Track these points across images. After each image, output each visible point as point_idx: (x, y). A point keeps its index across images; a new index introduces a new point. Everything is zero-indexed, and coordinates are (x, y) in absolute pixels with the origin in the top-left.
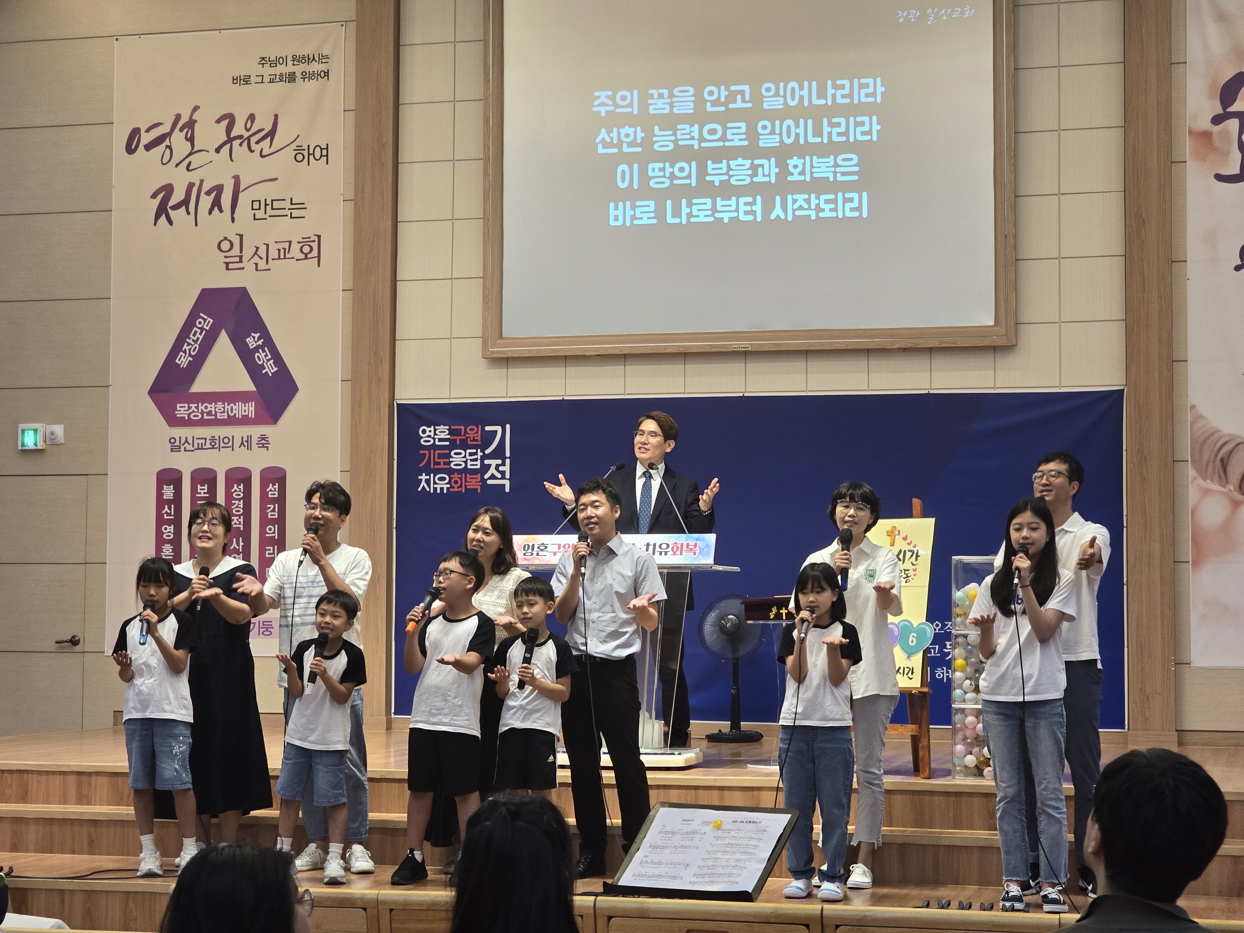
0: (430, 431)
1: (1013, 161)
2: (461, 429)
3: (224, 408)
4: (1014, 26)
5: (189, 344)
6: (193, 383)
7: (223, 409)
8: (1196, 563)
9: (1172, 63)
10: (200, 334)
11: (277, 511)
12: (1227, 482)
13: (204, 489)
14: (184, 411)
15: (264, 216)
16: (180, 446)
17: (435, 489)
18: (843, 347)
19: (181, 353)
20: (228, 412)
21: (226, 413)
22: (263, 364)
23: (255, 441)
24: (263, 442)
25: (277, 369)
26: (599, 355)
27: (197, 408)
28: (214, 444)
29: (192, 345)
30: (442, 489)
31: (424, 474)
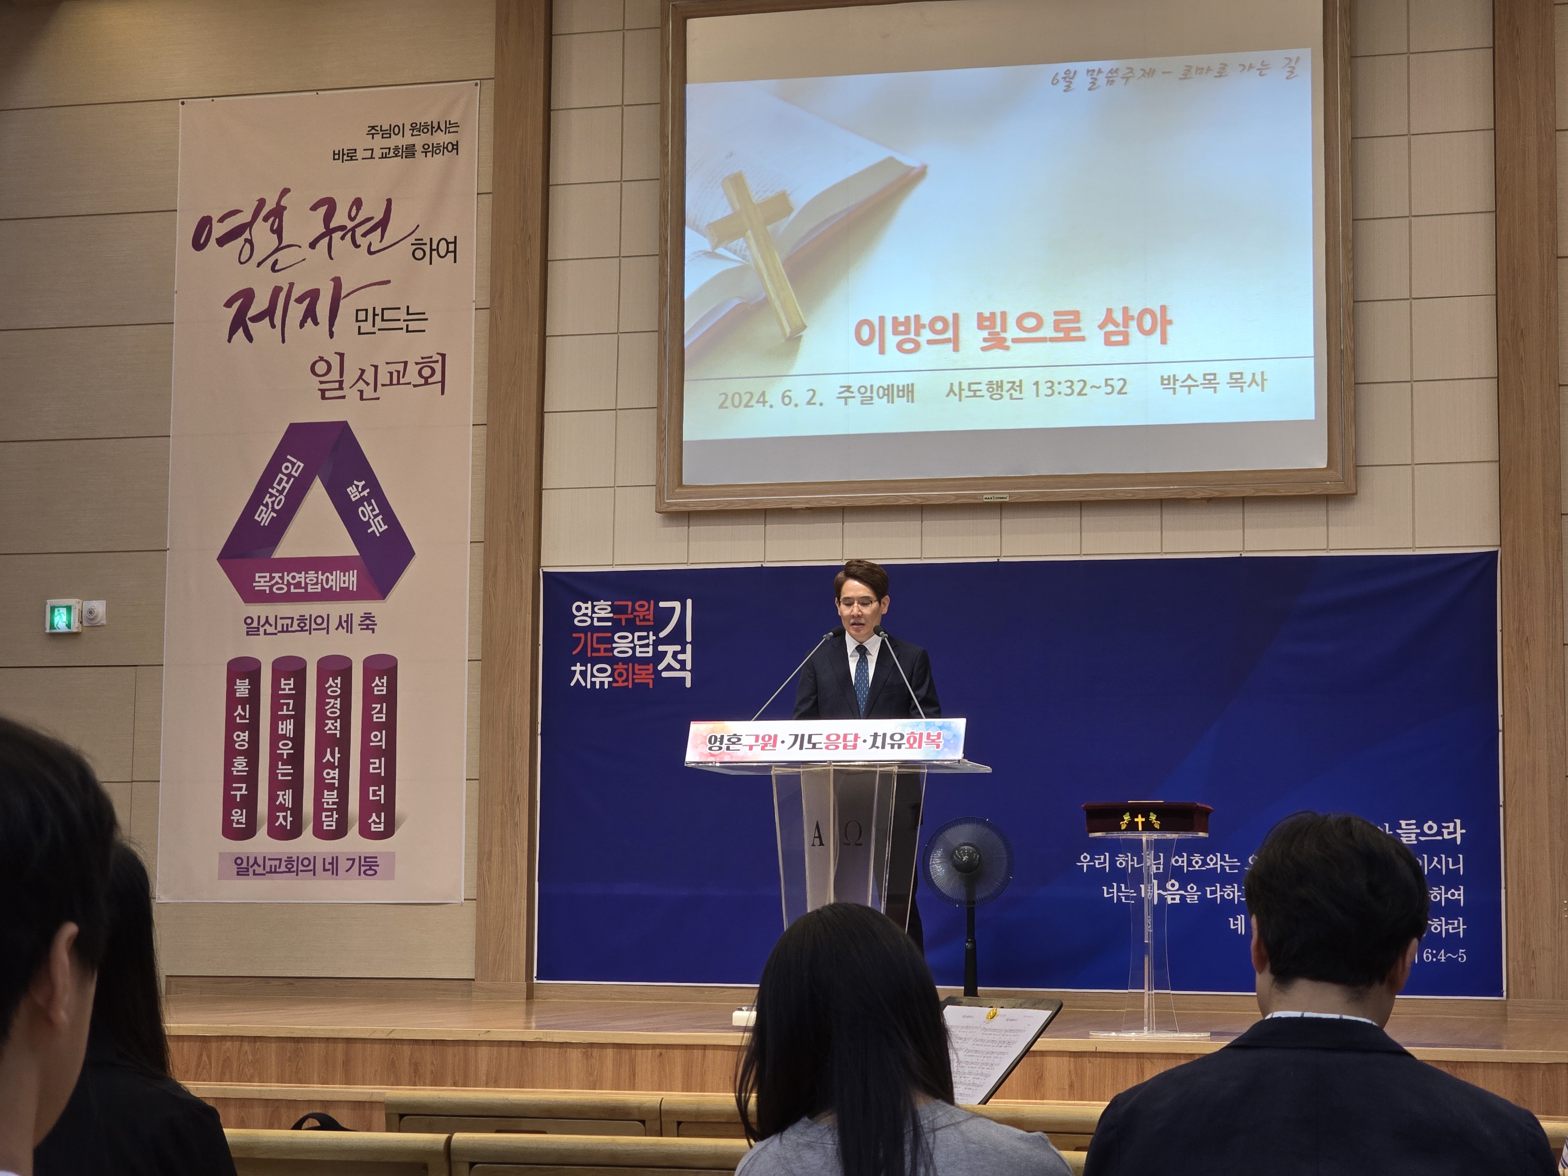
0: (587, 608)
1: (1350, 256)
2: (627, 605)
3: (317, 578)
4: (1351, 84)
5: (272, 495)
6: (277, 545)
7: (315, 580)
9: (1557, 130)
10: (287, 482)
11: (384, 712)
13: (290, 684)
14: (265, 582)
15: (373, 330)
16: (258, 629)
17: (593, 683)
18: (1129, 496)
19: (262, 507)
20: (322, 583)
21: (319, 585)
22: (368, 520)
23: (356, 621)
24: (368, 622)
25: (386, 527)
26: (810, 509)
27: (282, 578)
28: (304, 625)
29: (276, 497)
30: (602, 683)
31: (578, 664)
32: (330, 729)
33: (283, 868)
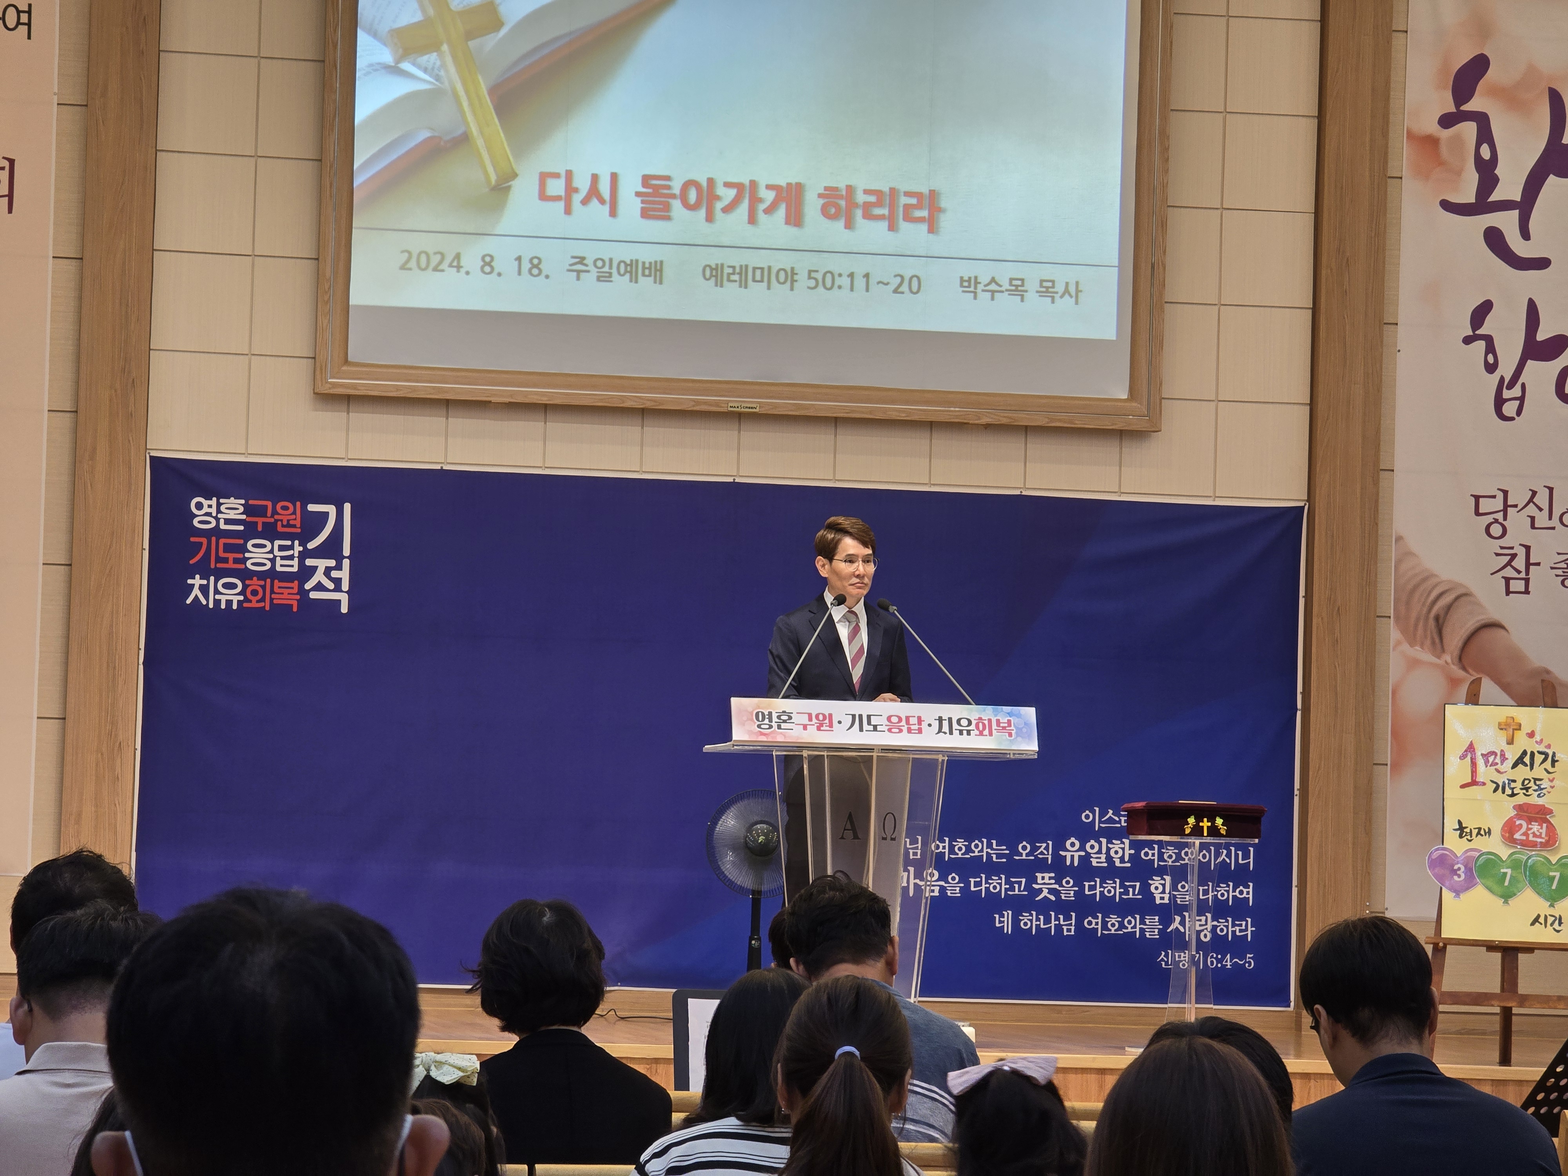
0: (210, 506)
1: (1166, 155)
2: (266, 506)
8: (1396, 767)
9: (1391, 31)
12: (1443, 650)
17: (217, 602)
18: (903, 416)
26: (513, 403)
30: (229, 603)
31: (197, 576)
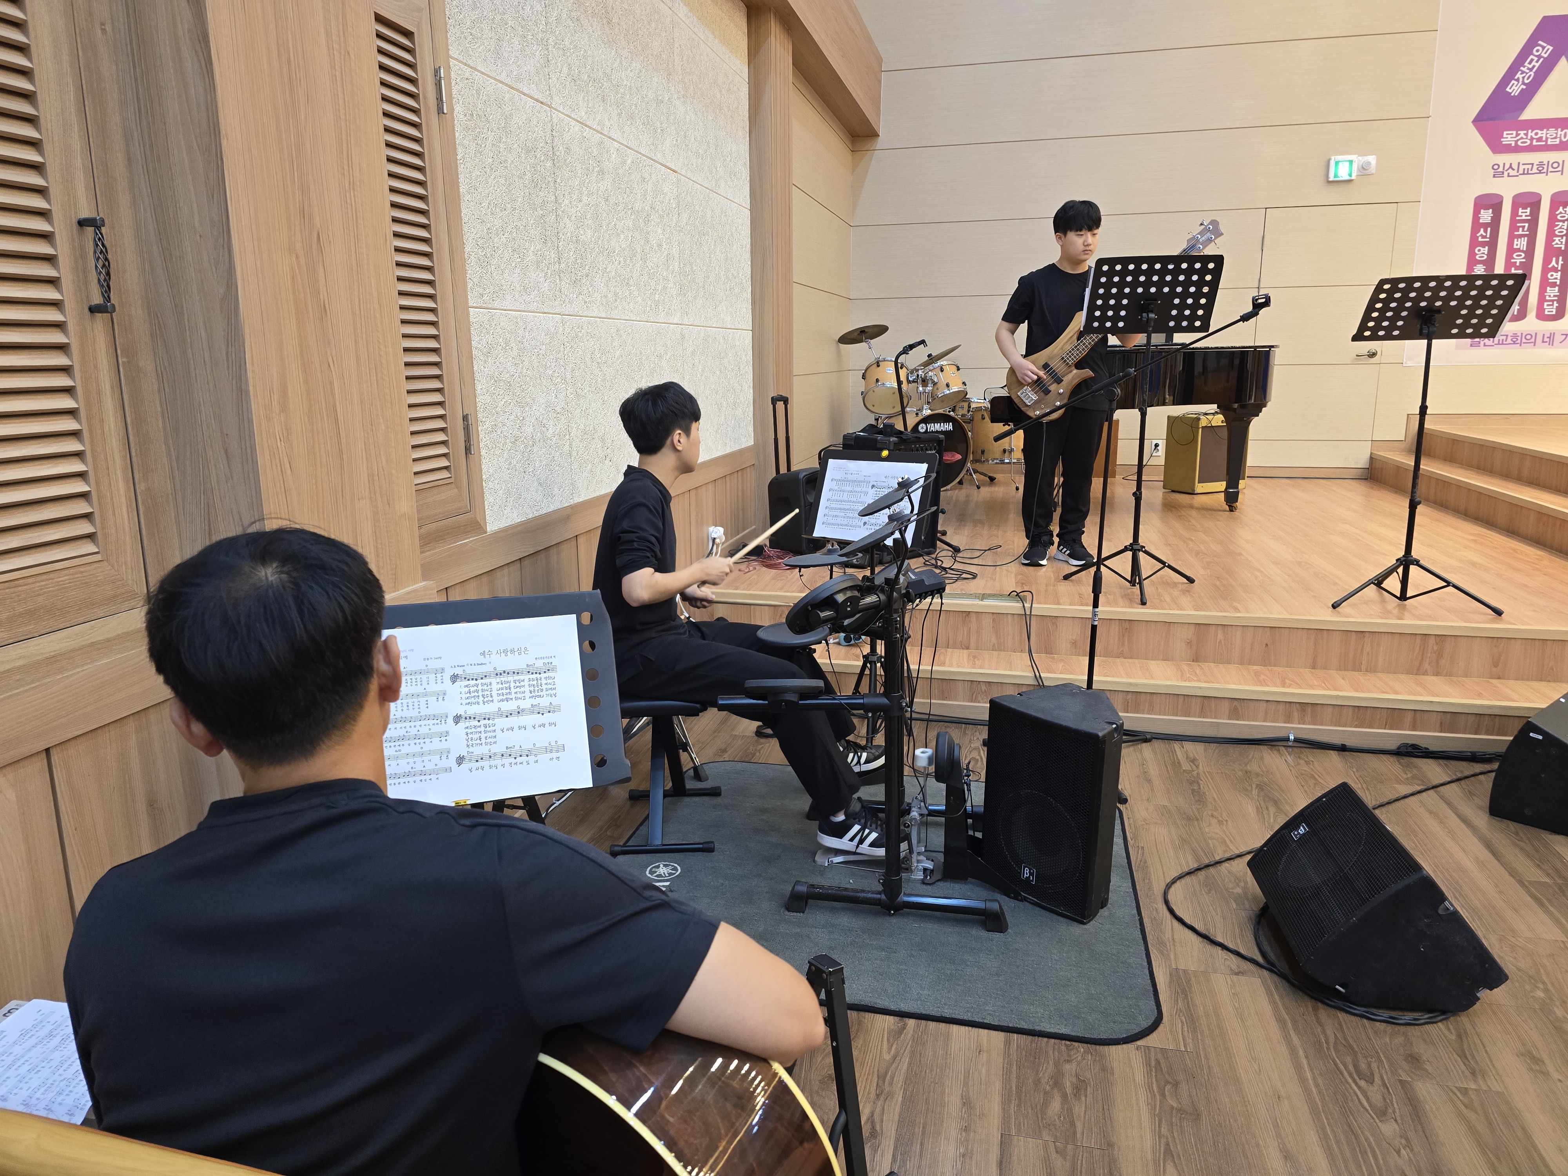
3: (1556, 133)
5: (1523, 72)
6: (1523, 109)
7: (1555, 135)
10: (1537, 62)
13: (1526, 212)
14: (1512, 138)
16: (1503, 172)
19: (1513, 82)
20: (1560, 137)
21: (1558, 140)
27: (1526, 134)
28: (1541, 169)
29: (1527, 73)
32: (1557, 244)
33: (1509, 341)
